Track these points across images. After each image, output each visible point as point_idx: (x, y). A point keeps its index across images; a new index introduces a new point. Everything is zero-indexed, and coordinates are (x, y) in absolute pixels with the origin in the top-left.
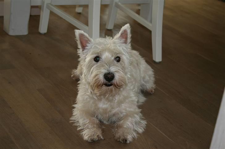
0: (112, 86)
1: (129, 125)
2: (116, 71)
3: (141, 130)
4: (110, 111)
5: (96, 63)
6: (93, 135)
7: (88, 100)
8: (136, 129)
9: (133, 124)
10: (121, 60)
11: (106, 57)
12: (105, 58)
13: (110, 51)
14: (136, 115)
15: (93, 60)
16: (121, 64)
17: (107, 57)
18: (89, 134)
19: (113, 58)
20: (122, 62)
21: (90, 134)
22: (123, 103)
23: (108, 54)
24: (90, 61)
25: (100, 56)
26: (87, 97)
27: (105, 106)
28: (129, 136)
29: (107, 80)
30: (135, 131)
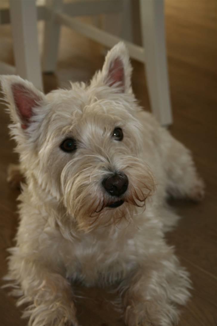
0: (124, 204)
1: (155, 291)
2: (128, 167)
3: (182, 297)
4: (103, 260)
5: (68, 155)
6: (53, 320)
7: (49, 242)
8: (173, 298)
9: (164, 285)
10: (124, 134)
11: (90, 137)
12: (89, 139)
13: (97, 118)
14: (165, 263)
15: (58, 149)
16: (127, 145)
17: (92, 134)
18: (43, 320)
19: (109, 134)
20: (129, 139)
21: (46, 318)
22: (131, 237)
23: (93, 129)
24: (52, 153)
25: (77, 138)
26: (45, 236)
27: (89, 251)
28: (164, 320)
29: (112, 194)
30: (173, 303)
